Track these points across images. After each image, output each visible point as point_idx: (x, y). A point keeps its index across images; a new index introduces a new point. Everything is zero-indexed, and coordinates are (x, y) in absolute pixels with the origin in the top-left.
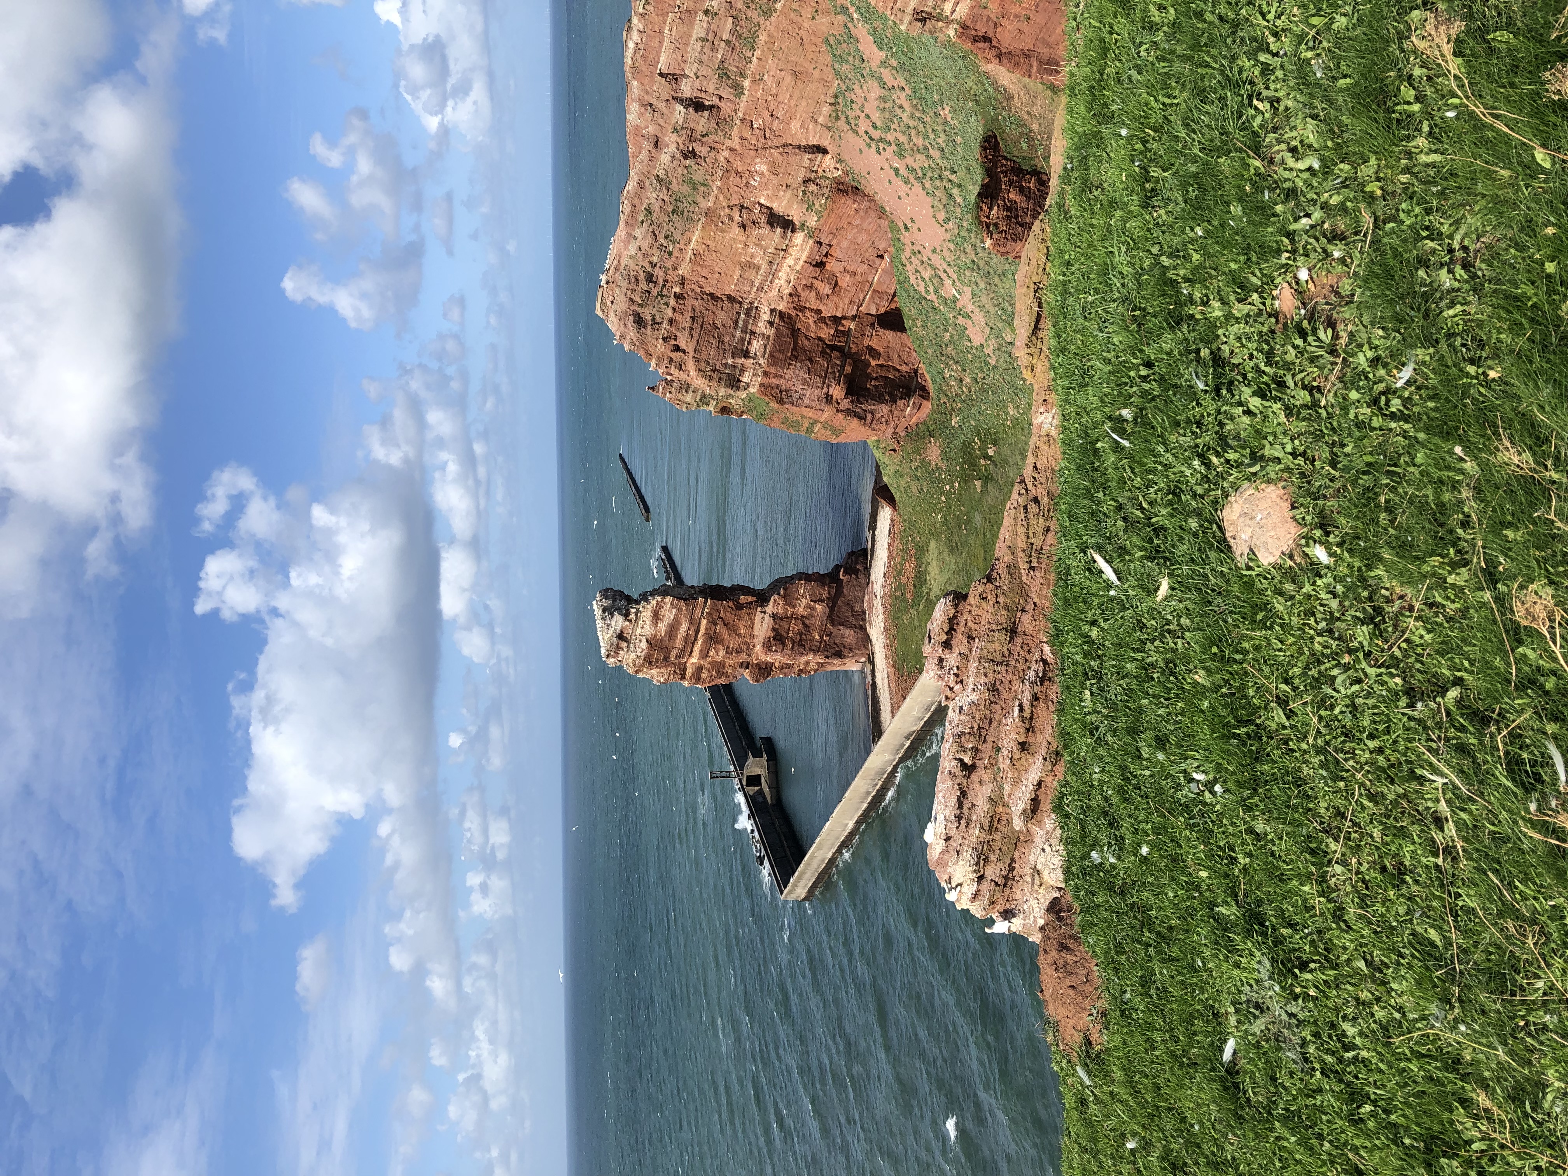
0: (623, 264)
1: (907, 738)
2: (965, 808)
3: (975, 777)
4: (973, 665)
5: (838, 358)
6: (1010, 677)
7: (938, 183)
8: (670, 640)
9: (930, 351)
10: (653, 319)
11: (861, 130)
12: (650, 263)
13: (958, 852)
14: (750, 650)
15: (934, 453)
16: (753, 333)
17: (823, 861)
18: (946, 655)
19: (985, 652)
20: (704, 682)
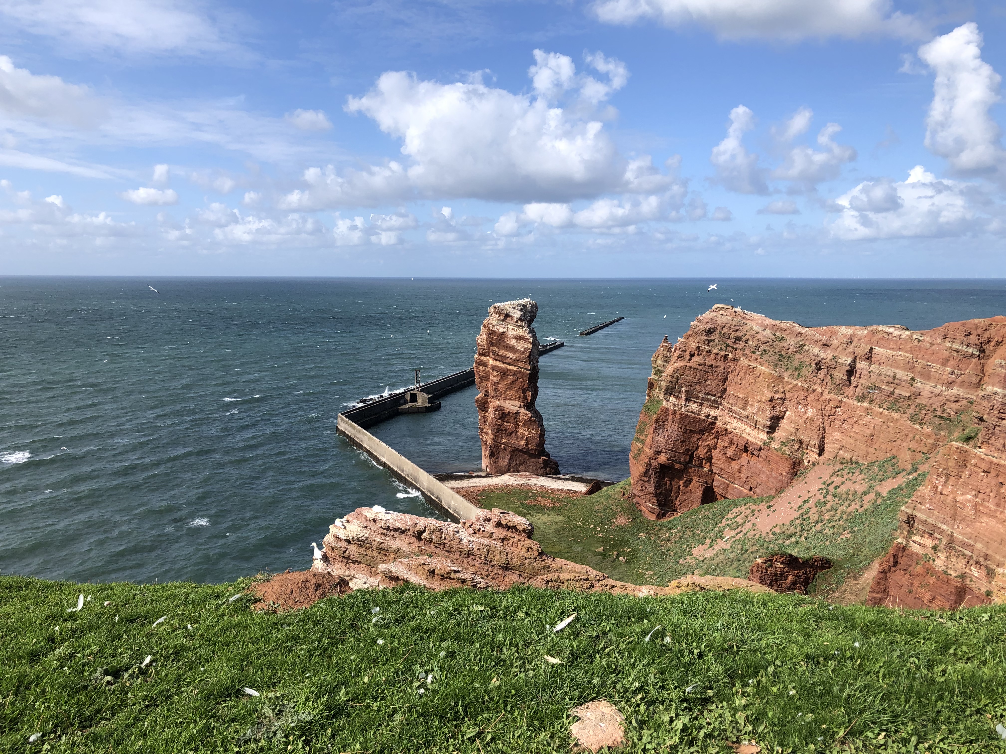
0: (747, 322)
1: (437, 498)
2: (394, 533)
3: (413, 540)
4: (485, 541)
5: (685, 459)
6: (477, 565)
7: (799, 528)
8: (504, 347)
9: (689, 520)
10: (711, 341)
11: (834, 479)
12: (748, 340)
13: (366, 527)
14: (497, 397)
15: (621, 521)
16: (702, 404)
17: (361, 441)
18: (492, 524)
19: (493, 549)
20: (477, 368)
